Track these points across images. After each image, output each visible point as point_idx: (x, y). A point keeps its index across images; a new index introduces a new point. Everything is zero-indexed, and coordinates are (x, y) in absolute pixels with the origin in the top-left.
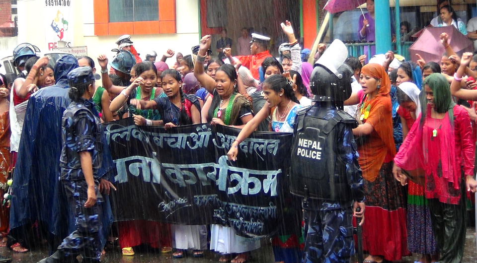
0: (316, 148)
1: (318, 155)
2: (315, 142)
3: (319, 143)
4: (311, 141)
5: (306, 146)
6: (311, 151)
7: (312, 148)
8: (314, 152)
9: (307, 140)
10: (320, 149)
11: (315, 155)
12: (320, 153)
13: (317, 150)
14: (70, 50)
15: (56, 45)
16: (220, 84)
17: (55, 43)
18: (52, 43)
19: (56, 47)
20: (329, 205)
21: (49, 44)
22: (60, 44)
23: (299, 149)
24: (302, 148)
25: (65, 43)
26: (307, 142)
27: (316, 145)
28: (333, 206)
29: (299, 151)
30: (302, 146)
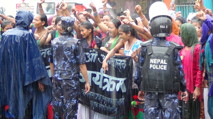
0: (163, 63)
1: (164, 67)
2: (162, 60)
3: (165, 60)
4: (160, 60)
5: (156, 63)
6: (160, 66)
7: (161, 63)
8: (162, 66)
9: (156, 60)
10: (166, 64)
11: (162, 67)
12: (166, 66)
13: (164, 65)
14: (29, 8)
15: (20, 5)
16: (110, 29)
17: (20, 4)
18: (19, 4)
19: (21, 6)
20: (170, 96)
21: (17, 5)
22: (23, 4)
23: (151, 65)
24: (153, 64)
25: (26, 4)
26: (157, 60)
27: (163, 62)
28: (172, 96)
29: (151, 66)
30: (153, 63)
